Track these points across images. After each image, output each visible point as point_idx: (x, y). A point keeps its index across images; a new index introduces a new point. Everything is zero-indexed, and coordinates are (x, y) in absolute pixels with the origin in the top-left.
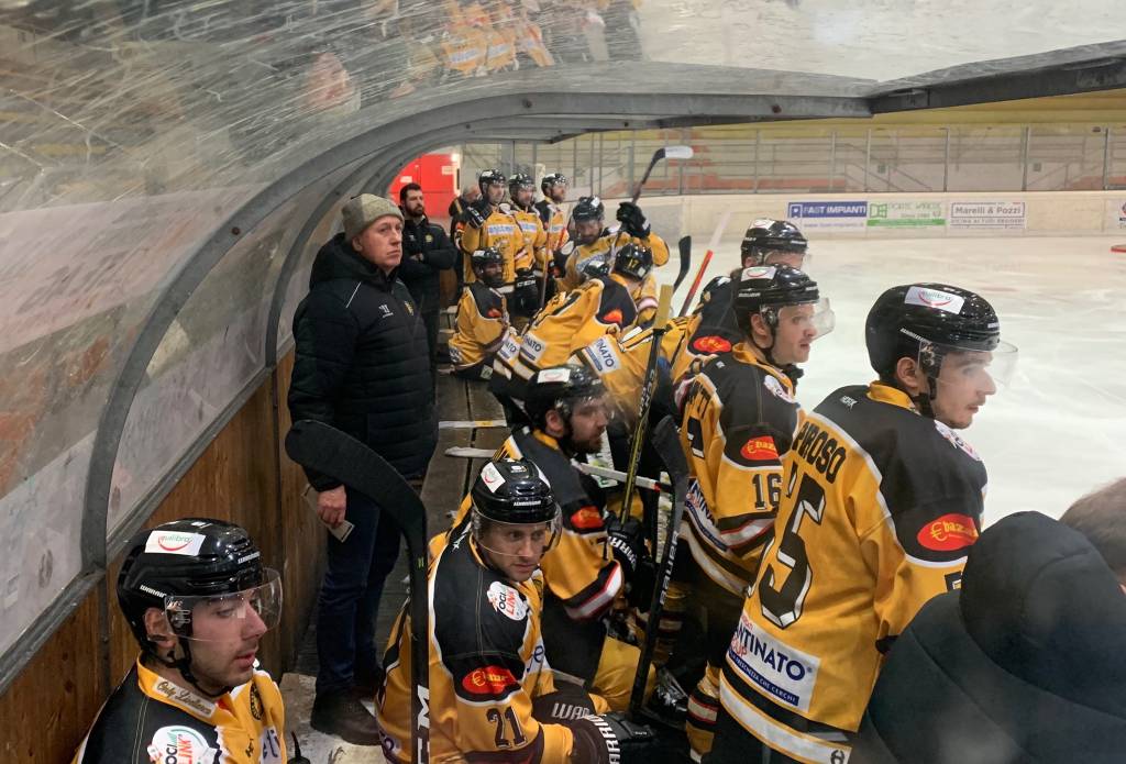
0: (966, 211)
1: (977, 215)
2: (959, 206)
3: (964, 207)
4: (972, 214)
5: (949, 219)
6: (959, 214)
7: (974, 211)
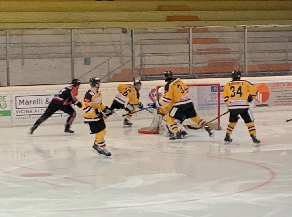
0: (28, 103)
1: (36, 105)
2: (22, 99)
3: (26, 99)
4: (32, 105)
5: (14, 110)
6: (22, 106)
7: (34, 102)
